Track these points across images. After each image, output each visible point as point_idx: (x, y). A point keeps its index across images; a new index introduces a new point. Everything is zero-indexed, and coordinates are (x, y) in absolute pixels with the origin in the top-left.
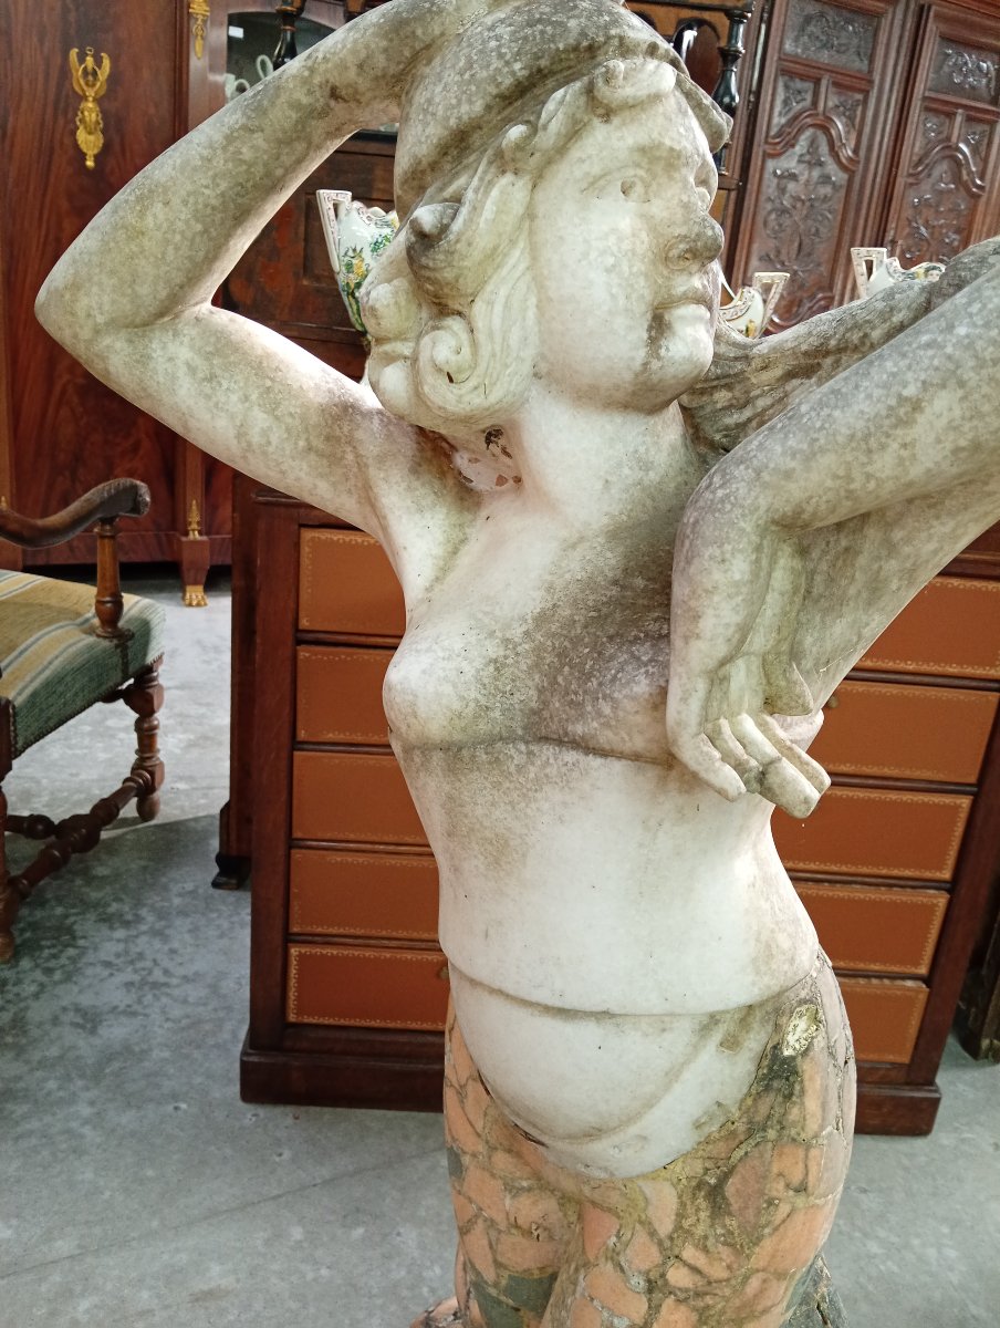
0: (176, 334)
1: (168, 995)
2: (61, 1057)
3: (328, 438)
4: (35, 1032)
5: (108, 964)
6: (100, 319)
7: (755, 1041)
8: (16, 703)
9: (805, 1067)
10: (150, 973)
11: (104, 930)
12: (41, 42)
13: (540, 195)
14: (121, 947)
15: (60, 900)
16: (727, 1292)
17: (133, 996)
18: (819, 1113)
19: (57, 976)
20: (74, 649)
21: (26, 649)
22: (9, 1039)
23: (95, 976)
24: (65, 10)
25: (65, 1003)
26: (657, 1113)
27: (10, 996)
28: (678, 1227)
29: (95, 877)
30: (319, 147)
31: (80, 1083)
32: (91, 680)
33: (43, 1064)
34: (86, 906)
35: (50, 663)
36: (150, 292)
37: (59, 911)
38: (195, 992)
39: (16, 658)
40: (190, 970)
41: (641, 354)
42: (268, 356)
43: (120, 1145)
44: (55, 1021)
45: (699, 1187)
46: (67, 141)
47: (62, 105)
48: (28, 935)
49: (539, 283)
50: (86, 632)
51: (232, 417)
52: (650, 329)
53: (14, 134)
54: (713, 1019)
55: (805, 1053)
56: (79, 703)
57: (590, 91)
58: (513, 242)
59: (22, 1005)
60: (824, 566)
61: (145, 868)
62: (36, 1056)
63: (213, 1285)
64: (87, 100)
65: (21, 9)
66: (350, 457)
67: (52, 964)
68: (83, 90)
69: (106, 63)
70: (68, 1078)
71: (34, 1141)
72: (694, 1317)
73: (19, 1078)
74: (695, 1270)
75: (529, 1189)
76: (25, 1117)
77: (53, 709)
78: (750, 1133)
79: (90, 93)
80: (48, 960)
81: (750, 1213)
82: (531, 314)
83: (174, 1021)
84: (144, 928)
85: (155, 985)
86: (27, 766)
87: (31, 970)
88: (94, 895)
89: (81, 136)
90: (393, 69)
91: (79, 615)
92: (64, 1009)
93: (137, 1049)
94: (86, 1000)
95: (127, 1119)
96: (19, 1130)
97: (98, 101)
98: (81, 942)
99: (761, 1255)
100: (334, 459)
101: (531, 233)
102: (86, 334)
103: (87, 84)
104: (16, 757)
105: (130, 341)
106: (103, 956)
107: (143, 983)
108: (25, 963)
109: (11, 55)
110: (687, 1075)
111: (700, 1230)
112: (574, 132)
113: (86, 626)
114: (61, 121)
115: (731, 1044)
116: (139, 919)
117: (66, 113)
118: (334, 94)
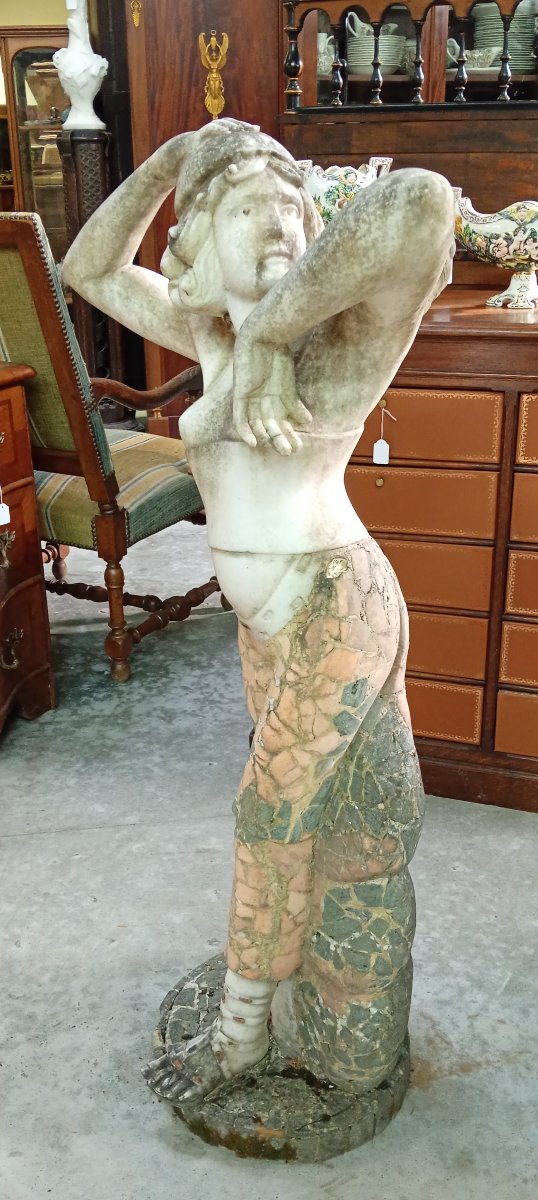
0: (113, 280)
1: (218, 707)
2: (148, 733)
3: (177, 322)
4: (136, 719)
5: (185, 688)
6: (82, 276)
7: (313, 569)
8: (129, 511)
9: (338, 584)
10: (211, 695)
11: (188, 670)
12: (178, 32)
13: (215, 218)
14: (196, 680)
15: (162, 652)
16: (307, 683)
17: (198, 705)
18: (346, 607)
19: (154, 691)
20: (171, 480)
21: (139, 479)
22: (120, 721)
23: (177, 694)
24: (195, 5)
25: (156, 706)
26: (273, 599)
27: (124, 700)
28: (291, 656)
29: (187, 640)
30: (157, 197)
31: (157, 746)
32: (181, 502)
33: (137, 735)
34: (178, 656)
35: (154, 488)
36: (100, 263)
37: (162, 657)
38: (235, 708)
39: (133, 483)
40: (236, 696)
41: (255, 279)
42: (152, 286)
43: (173, 777)
44: (149, 714)
45: (296, 636)
46: (199, 106)
47: (194, 79)
48: (140, 669)
49: (218, 253)
50: (181, 471)
51: (136, 315)
52: (257, 268)
53: (160, 106)
54: (292, 558)
55: (338, 578)
56: (173, 517)
57: (224, 177)
58: (207, 238)
59: (131, 704)
60: (329, 363)
61: (221, 638)
62: (134, 730)
63: (210, 847)
64: (212, 72)
65: (163, 8)
66: (187, 330)
67: (152, 685)
68: (209, 65)
69: (226, 39)
70: (151, 743)
71: (125, 770)
72: (295, 693)
73: (122, 740)
74: (296, 673)
75: (262, 667)
76: (121, 759)
77: (154, 519)
78: (314, 611)
79: (214, 65)
80: (149, 683)
81: (315, 647)
82: (217, 265)
83: (220, 722)
84: (213, 670)
85: (212, 702)
86: (156, 574)
87: (139, 688)
88: (185, 650)
89: (209, 101)
90: (172, 168)
91: (178, 459)
92: (155, 709)
93: (194, 733)
94: (169, 706)
95: (181, 766)
96: (118, 765)
97: (221, 71)
98: (171, 675)
99: (321, 666)
100: (181, 331)
101: (214, 233)
102: (77, 282)
103: (211, 59)
104: (130, 546)
105: (95, 284)
106: (183, 684)
107: (206, 699)
108: (136, 684)
109: (157, 45)
110: (283, 581)
111: (297, 656)
112: (222, 193)
113: (181, 467)
114: (194, 90)
115: (302, 570)
116: (210, 666)
117: (197, 84)
118: (156, 177)
